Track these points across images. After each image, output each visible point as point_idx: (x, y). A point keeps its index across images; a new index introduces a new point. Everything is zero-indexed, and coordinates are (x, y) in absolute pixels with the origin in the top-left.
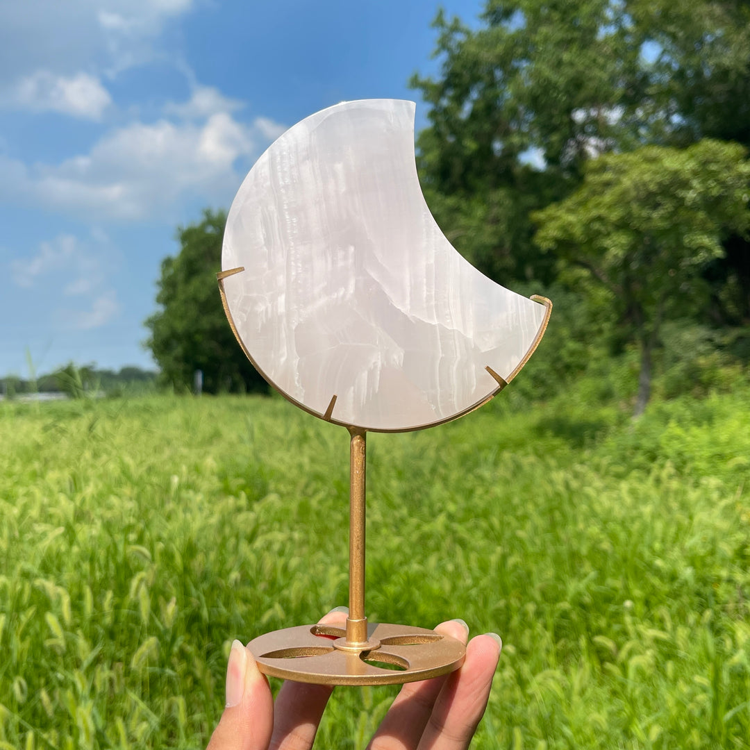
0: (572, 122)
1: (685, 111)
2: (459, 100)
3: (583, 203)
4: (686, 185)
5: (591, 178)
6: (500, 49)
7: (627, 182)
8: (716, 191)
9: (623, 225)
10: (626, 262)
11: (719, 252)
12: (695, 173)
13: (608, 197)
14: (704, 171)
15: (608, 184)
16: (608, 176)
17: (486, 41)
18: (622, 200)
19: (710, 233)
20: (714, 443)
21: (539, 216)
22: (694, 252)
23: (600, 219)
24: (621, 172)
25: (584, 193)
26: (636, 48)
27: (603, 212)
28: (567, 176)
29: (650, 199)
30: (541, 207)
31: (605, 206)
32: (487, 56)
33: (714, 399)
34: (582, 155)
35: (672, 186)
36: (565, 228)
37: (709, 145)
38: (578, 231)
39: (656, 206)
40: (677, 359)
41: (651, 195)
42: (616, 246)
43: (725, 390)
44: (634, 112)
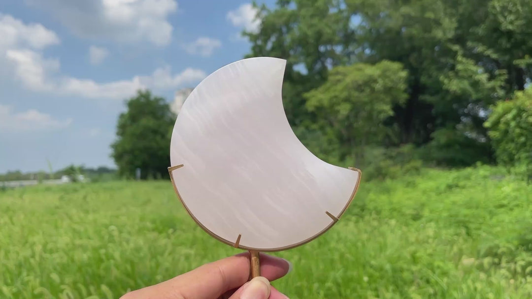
0: (319, 52)
1: (372, 47)
2: (266, 41)
3: (328, 90)
4: (375, 81)
5: (331, 78)
6: (284, 19)
7: (348, 80)
8: (390, 84)
9: (347, 100)
10: (348, 117)
11: (391, 113)
12: (380, 76)
13: (340, 87)
14: (384, 75)
15: (339, 81)
16: (339, 77)
17: (278, 15)
18: (346, 88)
19: (386, 104)
20: (391, 203)
21: (306, 95)
22: (380, 112)
23: (336, 97)
24: (345, 75)
25: (328, 84)
26: (348, 19)
27: (337, 93)
28: (317, 77)
29: (360, 88)
30: (307, 91)
31: (338, 90)
32: (279, 22)
33: (388, 182)
34: (324, 68)
35: (369, 82)
36: (320, 101)
37: (386, 64)
38: (326, 103)
39: (362, 91)
40: (370, 163)
41: (360, 86)
42: (344, 110)
43: (393, 178)
44: (348, 48)
